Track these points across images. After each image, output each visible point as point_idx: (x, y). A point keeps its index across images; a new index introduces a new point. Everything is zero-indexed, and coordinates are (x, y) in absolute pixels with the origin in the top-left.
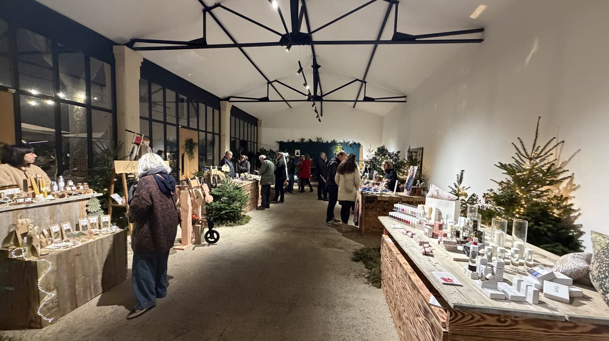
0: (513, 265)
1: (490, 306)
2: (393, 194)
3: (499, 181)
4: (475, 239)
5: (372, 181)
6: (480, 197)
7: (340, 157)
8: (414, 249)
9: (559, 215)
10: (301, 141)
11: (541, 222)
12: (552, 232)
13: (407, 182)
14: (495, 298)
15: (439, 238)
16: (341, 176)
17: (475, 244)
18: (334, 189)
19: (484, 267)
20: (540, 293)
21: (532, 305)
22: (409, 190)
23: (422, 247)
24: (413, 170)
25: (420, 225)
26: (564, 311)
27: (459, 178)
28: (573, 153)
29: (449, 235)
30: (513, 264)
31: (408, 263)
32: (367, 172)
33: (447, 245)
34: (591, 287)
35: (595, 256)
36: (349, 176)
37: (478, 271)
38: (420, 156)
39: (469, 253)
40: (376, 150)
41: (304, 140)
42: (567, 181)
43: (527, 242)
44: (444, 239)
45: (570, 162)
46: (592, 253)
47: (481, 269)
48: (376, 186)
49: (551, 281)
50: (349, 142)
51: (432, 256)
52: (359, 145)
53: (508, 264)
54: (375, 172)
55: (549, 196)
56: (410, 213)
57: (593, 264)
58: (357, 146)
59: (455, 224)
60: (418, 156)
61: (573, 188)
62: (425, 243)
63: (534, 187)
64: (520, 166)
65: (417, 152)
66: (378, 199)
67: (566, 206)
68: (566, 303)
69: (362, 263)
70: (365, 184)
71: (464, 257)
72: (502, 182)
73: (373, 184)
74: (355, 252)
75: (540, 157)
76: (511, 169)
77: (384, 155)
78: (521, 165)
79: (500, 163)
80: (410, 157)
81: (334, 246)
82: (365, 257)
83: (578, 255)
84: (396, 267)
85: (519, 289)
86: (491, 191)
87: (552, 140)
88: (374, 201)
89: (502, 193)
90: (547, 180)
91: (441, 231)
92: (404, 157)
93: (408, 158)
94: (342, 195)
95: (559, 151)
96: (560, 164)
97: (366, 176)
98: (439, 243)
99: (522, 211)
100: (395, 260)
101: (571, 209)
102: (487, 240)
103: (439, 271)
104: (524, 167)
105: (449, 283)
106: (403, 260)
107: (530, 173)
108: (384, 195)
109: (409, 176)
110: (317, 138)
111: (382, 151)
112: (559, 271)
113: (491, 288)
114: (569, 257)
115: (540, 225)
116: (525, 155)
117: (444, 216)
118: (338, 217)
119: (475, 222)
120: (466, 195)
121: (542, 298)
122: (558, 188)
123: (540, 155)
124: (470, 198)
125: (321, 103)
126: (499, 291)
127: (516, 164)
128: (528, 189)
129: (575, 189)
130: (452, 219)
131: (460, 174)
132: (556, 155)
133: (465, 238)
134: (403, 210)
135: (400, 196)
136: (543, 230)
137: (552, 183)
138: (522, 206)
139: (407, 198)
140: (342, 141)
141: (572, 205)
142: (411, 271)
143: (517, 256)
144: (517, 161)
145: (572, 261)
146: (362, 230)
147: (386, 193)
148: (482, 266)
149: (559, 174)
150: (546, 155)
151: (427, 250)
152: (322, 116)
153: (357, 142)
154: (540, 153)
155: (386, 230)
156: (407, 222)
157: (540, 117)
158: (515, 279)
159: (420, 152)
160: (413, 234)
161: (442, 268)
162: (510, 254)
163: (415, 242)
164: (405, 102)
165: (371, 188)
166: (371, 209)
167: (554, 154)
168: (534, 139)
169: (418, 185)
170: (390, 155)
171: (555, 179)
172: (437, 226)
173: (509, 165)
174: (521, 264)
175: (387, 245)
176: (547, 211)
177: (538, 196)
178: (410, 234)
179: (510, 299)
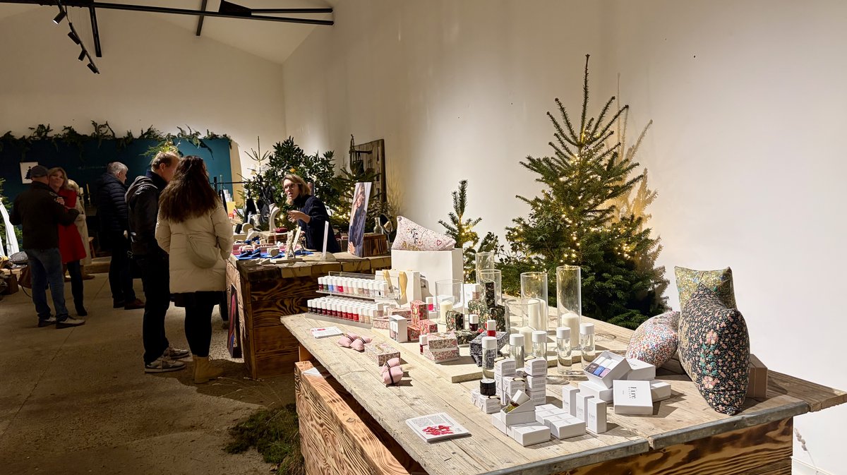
0: (562, 364)
1: (524, 462)
2: (319, 257)
3: (532, 199)
4: (491, 323)
5: (267, 234)
6: (503, 241)
7: (162, 171)
8: (368, 377)
9: (631, 254)
10: (39, 133)
11: (606, 272)
12: (625, 291)
13: (351, 224)
14: (532, 442)
15: (421, 337)
16: (175, 227)
17: (492, 333)
18: (156, 264)
19: (509, 380)
20: (608, 408)
21: (596, 437)
22: (359, 243)
23: (385, 367)
24: (362, 192)
25: (381, 318)
26: (645, 431)
27: (458, 200)
28: (642, 130)
29: (442, 329)
30: (564, 363)
31: (357, 418)
32: (254, 212)
33: (438, 351)
34: (682, 374)
35: (683, 313)
36: (199, 224)
37: (499, 393)
38: (380, 162)
39: (480, 358)
40: (272, 152)
41: (48, 130)
42: (638, 185)
43: (582, 314)
44: (432, 337)
45: (640, 146)
46: (680, 311)
47: (503, 384)
48: (279, 244)
49: (624, 378)
50: (198, 133)
51: (408, 383)
52: (226, 143)
53: (553, 365)
54: (273, 209)
55: (614, 220)
56: (356, 294)
57: (681, 327)
58: (222, 145)
59: (455, 303)
60: (375, 161)
61: (647, 197)
62: (392, 356)
63: (590, 205)
64: (564, 162)
65: (370, 152)
66: (284, 276)
67: (640, 235)
68: (649, 416)
69: (256, 452)
70: (249, 243)
71: (473, 369)
72: (537, 200)
73: (272, 240)
74: (236, 428)
75: (595, 139)
76: (549, 168)
77: (295, 163)
78: (566, 160)
79: (529, 158)
80: (357, 166)
81: (172, 428)
82: (261, 434)
83: (661, 318)
84: (333, 436)
85: (573, 412)
86: (519, 222)
87: (610, 102)
88: (275, 283)
89: (538, 222)
90: (609, 187)
91: (424, 321)
92: (342, 165)
93: (352, 167)
94: (181, 278)
95: (622, 127)
96: (625, 153)
97: (252, 221)
98: (422, 351)
99: (574, 255)
100: (329, 418)
101: (647, 240)
102: (515, 324)
103: (421, 414)
104: (570, 163)
105: (441, 435)
106: (344, 413)
107: (581, 174)
108: (297, 265)
109: (354, 209)
110: (94, 124)
111: (287, 154)
112: (636, 356)
113: (524, 423)
114: (648, 324)
115: (605, 280)
116: (570, 137)
117: (432, 289)
118: (180, 345)
119: (489, 286)
120: (474, 238)
121: (613, 416)
122: (626, 201)
123: (595, 136)
124: (482, 244)
125: (93, 15)
126: (540, 425)
127: (556, 157)
128: (580, 208)
129: (649, 201)
130: (448, 293)
131: (458, 191)
132: (619, 135)
133: (474, 327)
134: (341, 289)
135: (337, 260)
136: (610, 289)
137: (617, 192)
138: (573, 246)
139: (356, 264)
140: (175, 133)
141: (648, 231)
142: (365, 435)
143: (567, 345)
144: (558, 152)
145: (653, 332)
146: (250, 367)
147: (304, 258)
148: (506, 378)
149: (626, 171)
150: (604, 136)
151: (396, 371)
152: (99, 54)
153: (220, 134)
154: (594, 131)
155: (304, 349)
156: (352, 317)
157: (588, 56)
158: (564, 392)
159: (377, 151)
160: (364, 342)
161: (427, 406)
162: (555, 345)
163: (369, 361)
164: (331, 23)
165: (265, 250)
166: (270, 305)
167: (616, 134)
168: (583, 102)
169: (379, 230)
170: (308, 162)
171: (620, 184)
172: (416, 311)
173: (546, 160)
174: (577, 360)
175: (309, 385)
176: (613, 249)
177: (598, 222)
178: (357, 344)
179: (559, 437)
